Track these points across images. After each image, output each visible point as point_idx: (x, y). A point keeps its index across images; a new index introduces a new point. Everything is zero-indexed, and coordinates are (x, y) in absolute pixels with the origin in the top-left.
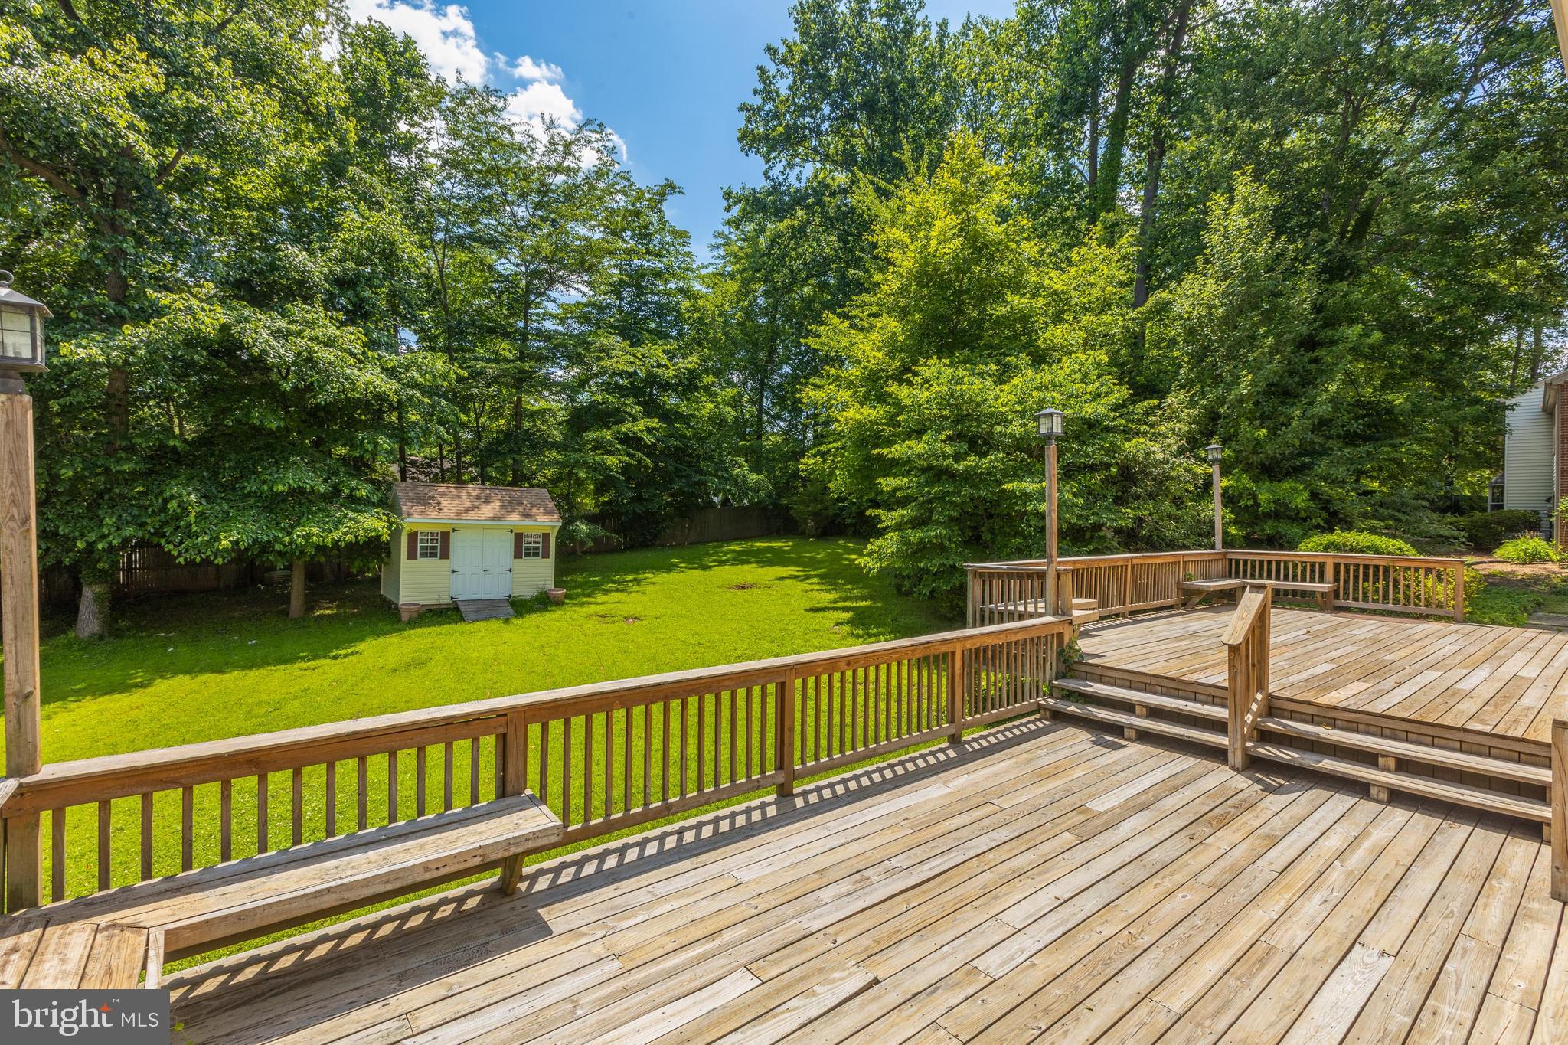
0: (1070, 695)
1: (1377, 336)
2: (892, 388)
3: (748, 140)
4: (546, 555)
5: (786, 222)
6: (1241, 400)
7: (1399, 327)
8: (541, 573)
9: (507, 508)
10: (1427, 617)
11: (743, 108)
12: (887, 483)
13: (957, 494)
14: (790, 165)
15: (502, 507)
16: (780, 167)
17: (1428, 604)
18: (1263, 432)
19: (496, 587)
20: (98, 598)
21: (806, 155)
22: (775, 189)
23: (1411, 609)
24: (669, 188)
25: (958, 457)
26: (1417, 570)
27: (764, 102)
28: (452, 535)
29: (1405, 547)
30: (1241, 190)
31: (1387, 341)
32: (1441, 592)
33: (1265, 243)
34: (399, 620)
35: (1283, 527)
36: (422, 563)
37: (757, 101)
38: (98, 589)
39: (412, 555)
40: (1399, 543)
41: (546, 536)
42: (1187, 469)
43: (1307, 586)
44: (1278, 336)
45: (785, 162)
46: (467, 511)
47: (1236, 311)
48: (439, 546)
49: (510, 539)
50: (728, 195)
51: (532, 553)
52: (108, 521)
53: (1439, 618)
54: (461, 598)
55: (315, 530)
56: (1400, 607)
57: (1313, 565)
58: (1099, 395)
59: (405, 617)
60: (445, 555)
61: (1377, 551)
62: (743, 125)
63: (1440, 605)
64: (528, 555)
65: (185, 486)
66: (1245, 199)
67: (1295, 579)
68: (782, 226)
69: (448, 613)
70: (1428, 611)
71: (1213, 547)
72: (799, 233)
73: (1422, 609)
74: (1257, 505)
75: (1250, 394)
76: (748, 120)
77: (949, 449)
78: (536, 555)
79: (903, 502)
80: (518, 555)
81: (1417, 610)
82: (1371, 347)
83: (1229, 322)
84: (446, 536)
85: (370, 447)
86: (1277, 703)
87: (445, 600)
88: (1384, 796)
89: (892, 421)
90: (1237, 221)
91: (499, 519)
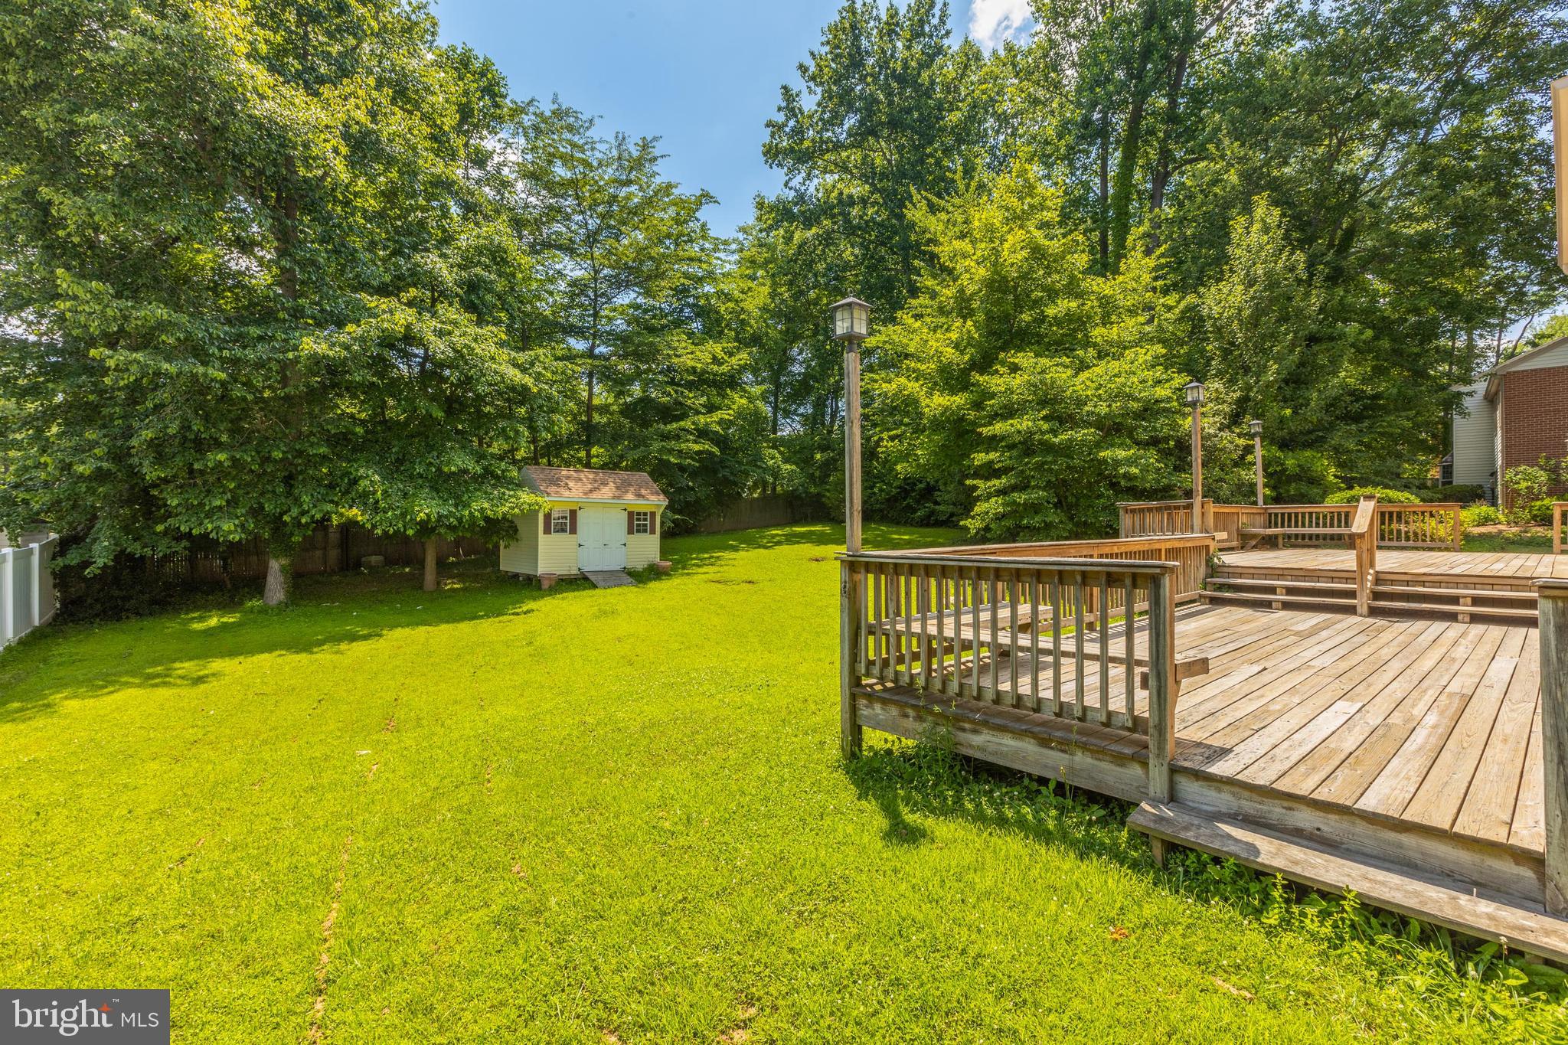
0: (1221, 587)
1: (1369, 333)
2: (976, 377)
3: (772, 154)
4: (653, 532)
5: (814, 230)
6: (1268, 385)
7: (1383, 326)
8: (648, 548)
9: (623, 487)
10: (1431, 549)
11: (769, 124)
12: (980, 458)
13: (1055, 462)
14: (809, 177)
15: (617, 488)
16: (799, 179)
17: (1432, 539)
18: (1288, 412)
19: (615, 560)
20: (283, 569)
21: (825, 168)
22: (801, 198)
23: (1420, 544)
24: (706, 197)
25: (1054, 432)
26: (1423, 513)
27: (788, 119)
28: (579, 514)
29: (1413, 497)
30: (1259, 212)
31: (1376, 338)
32: (1442, 531)
33: (1284, 256)
34: (540, 588)
35: (1304, 488)
36: (554, 536)
37: (780, 118)
38: (284, 561)
39: (547, 531)
40: (1406, 494)
41: (653, 514)
42: (1231, 441)
43: (1336, 530)
44: (1296, 333)
45: (803, 174)
46: (591, 491)
47: (1258, 313)
48: (569, 523)
49: (625, 515)
50: (760, 206)
51: (642, 529)
52: (306, 498)
53: (1440, 549)
54: (586, 569)
55: (486, 505)
56: (1411, 543)
57: (1339, 514)
58: (1160, 382)
59: (546, 585)
60: (573, 531)
61: (1390, 501)
62: (767, 140)
63: (1441, 540)
64: (638, 531)
65: (368, 468)
66: (1263, 220)
67: (1325, 525)
68: (809, 234)
69: (580, 581)
70: (1433, 545)
71: (1255, 503)
72: (827, 239)
73: (1428, 543)
74: (1284, 470)
75: (1276, 381)
76: (773, 136)
77: (1046, 426)
78: (645, 531)
79: (997, 474)
80: (630, 532)
81: (1424, 545)
82: (1364, 342)
83: (1254, 322)
84: (573, 513)
85: (512, 434)
86: (1382, 576)
87: (575, 571)
88: (1467, 619)
89: (978, 405)
90: (1255, 237)
91: (618, 498)
